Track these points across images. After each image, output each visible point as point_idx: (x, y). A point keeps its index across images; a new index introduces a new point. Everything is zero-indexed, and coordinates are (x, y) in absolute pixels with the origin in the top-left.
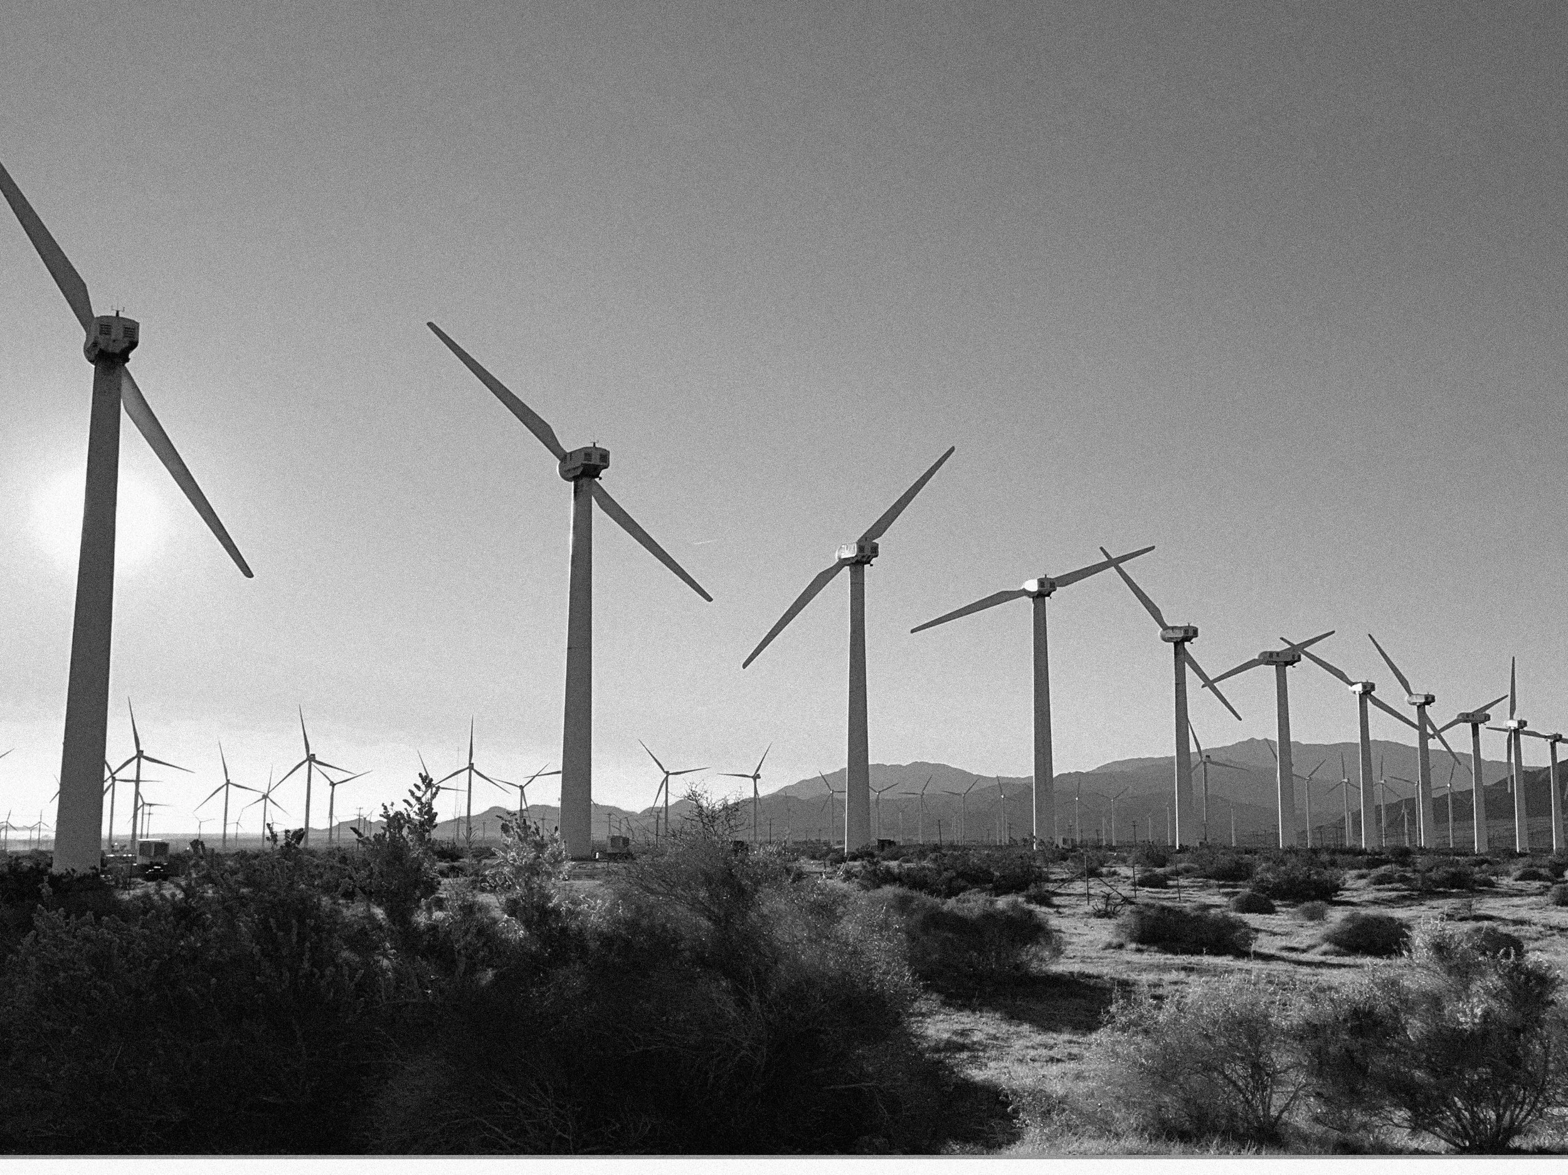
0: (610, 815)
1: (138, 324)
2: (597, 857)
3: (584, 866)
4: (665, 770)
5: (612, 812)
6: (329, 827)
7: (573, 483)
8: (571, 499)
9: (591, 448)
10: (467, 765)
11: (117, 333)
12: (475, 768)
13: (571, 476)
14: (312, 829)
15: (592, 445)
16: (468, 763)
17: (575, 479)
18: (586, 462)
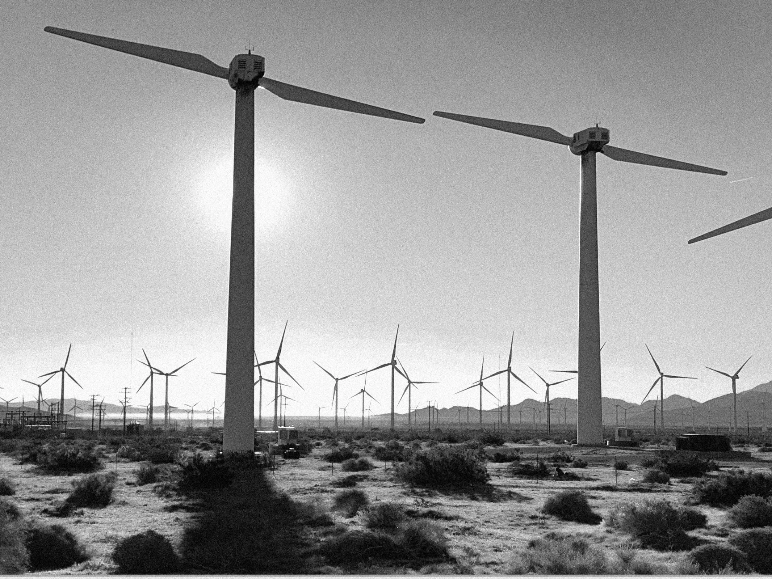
0: (617, 406)
1: (264, 58)
2: (608, 444)
3: (598, 451)
4: (661, 372)
5: (618, 404)
6: (408, 413)
7: (581, 156)
8: (579, 167)
9: (594, 128)
10: (507, 368)
11: (250, 66)
12: (512, 371)
13: (579, 151)
14: (397, 414)
15: (595, 126)
16: (507, 367)
17: (583, 153)
18: (591, 140)
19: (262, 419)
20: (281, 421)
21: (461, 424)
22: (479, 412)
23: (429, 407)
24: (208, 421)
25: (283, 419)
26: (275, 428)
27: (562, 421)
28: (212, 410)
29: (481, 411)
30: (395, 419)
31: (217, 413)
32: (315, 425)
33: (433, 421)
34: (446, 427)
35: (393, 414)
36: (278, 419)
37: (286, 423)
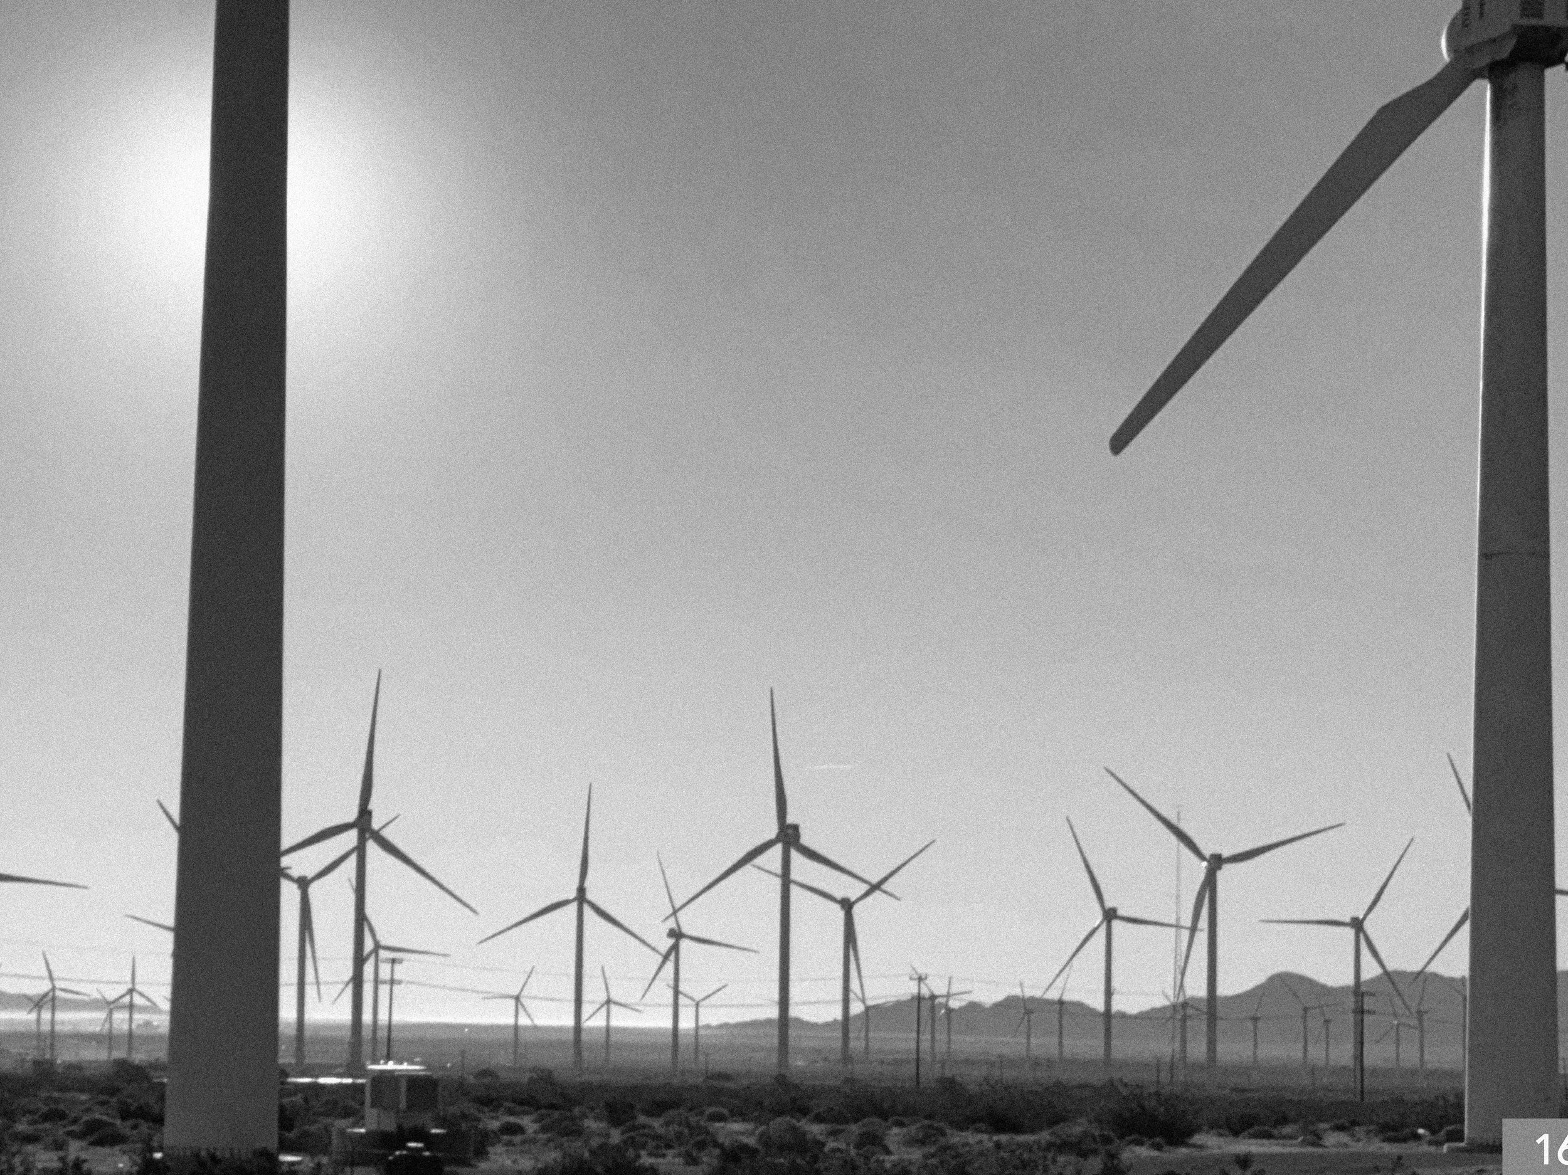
6: (840, 1017)
14: (798, 1020)
19: (307, 1033)
20: (374, 1039)
21: (1036, 1063)
22: (1100, 1021)
23: (919, 998)
24: (108, 1039)
25: (382, 1034)
26: (354, 1067)
27: (1410, 1056)
28: (127, 1000)
29: (1108, 1014)
30: (792, 1041)
31: (143, 1009)
32: (502, 1060)
33: (933, 1047)
34: (978, 1073)
35: (785, 1019)
36: (366, 1033)
37: (395, 1049)
